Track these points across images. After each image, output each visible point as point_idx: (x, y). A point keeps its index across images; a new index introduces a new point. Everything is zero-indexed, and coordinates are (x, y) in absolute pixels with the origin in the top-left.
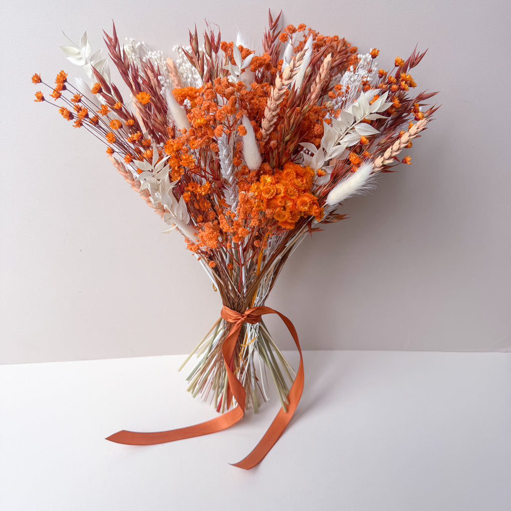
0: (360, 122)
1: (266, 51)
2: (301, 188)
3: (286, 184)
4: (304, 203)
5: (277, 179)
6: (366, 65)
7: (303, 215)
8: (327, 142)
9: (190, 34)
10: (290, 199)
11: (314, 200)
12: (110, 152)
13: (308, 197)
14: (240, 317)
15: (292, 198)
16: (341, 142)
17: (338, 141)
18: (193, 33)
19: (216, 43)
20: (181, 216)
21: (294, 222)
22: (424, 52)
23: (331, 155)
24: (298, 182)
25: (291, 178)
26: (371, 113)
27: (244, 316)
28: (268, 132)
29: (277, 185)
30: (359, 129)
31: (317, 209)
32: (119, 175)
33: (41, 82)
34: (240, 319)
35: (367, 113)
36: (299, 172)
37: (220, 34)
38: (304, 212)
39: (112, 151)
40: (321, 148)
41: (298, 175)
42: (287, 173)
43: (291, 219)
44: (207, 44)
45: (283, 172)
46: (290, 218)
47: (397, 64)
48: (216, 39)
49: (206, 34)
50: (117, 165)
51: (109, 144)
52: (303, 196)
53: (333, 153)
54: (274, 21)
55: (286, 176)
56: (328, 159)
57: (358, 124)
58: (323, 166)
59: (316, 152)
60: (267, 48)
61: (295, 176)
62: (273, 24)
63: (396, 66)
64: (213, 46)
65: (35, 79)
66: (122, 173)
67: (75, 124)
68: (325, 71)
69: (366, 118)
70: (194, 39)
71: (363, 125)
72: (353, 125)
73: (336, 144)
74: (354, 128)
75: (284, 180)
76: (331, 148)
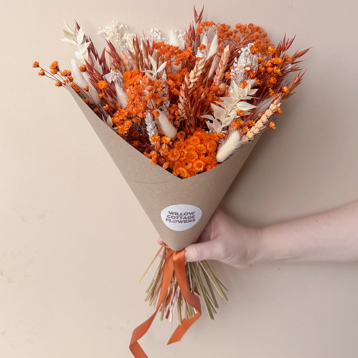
4: (199, 166)
8: (218, 116)
16: (229, 115)
18: (135, 40)
19: (151, 48)
22: (293, 38)
23: (225, 124)
30: (240, 106)
33: (39, 66)
40: (215, 119)
42: (193, 139)
44: (144, 49)
48: (151, 46)
49: (143, 42)
53: (226, 122)
54: (199, 15)
56: (223, 126)
57: (238, 102)
58: (222, 130)
62: (198, 18)
68: (225, 59)
69: (242, 99)
70: (135, 44)
71: (243, 103)
72: (235, 104)
73: (227, 116)
74: (236, 105)
75: (191, 145)
76: (224, 119)
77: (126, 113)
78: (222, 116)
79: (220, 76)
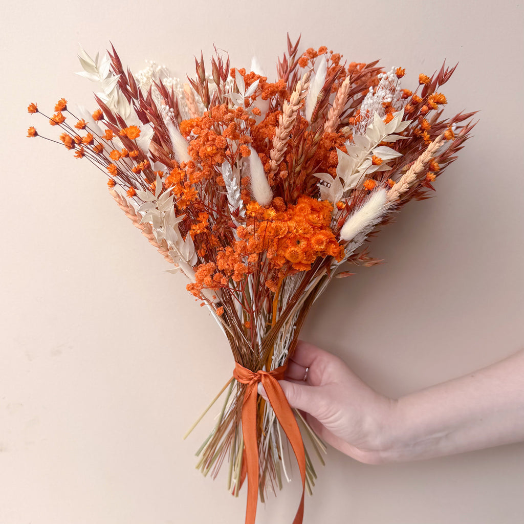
0: (379, 145)
1: (281, 77)
2: (316, 225)
3: (300, 220)
4: (320, 242)
5: (290, 215)
6: (388, 85)
7: (320, 255)
8: (343, 170)
9: (196, 62)
10: (304, 237)
11: (331, 238)
12: (111, 184)
13: (324, 234)
14: (252, 376)
15: (306, 236)
16: (359, 169)
17: (356, 169)
18: (199, 61)
19: (224, 71)
20: (188, 254)
21: (310, 263)
22: (454, 67)
23: (349, 185)
24: (314, 217)
25: (305, 214)
26: (389, 135)
27: (256, 375)
28: (279, 163)
29: (288, 223)
30: (378, 153)
31: (336, 248)
32: (120, 211)
33: (37, 111)
34: (252, 378)
35: (384, 135)
36: (314, 207)
37: (228, 60)
38: (321, 252)
39: (114, 184)
40: (337, 178)
41: (313, 210)
42: (301, 208)
43: (306, 260)
44: (215, 71)
45: (296, 208)
46: (305, 258)
47: (421, 82)
48: (225, 67)
49: (214, 60)
50: (118, 199)
51: (112, 176)
52: (319, 234)
53: (352, 182)
54: (293, 45)
55: (300, 212)
56: (347, 189)
57: (376, 147)
58: (342, 197)
59: (332, 182)
60: (282, 73)
61: (310, 212)
62: (292, 49)
63: (421, 84)
64: (221, 74)
65: (32, 109)
66: (123, 207)
67: (77, 155)
68: (342, 95)
69: (384, 140)
70: (200, 67)
71: (382, 149)
72: (371, 150)
73: (354, 172)
74: (371, 153)
75: (298, 216)
76: (349, 177)
77: (182, 175)
78: (347, 171)
79: (334, 121)
